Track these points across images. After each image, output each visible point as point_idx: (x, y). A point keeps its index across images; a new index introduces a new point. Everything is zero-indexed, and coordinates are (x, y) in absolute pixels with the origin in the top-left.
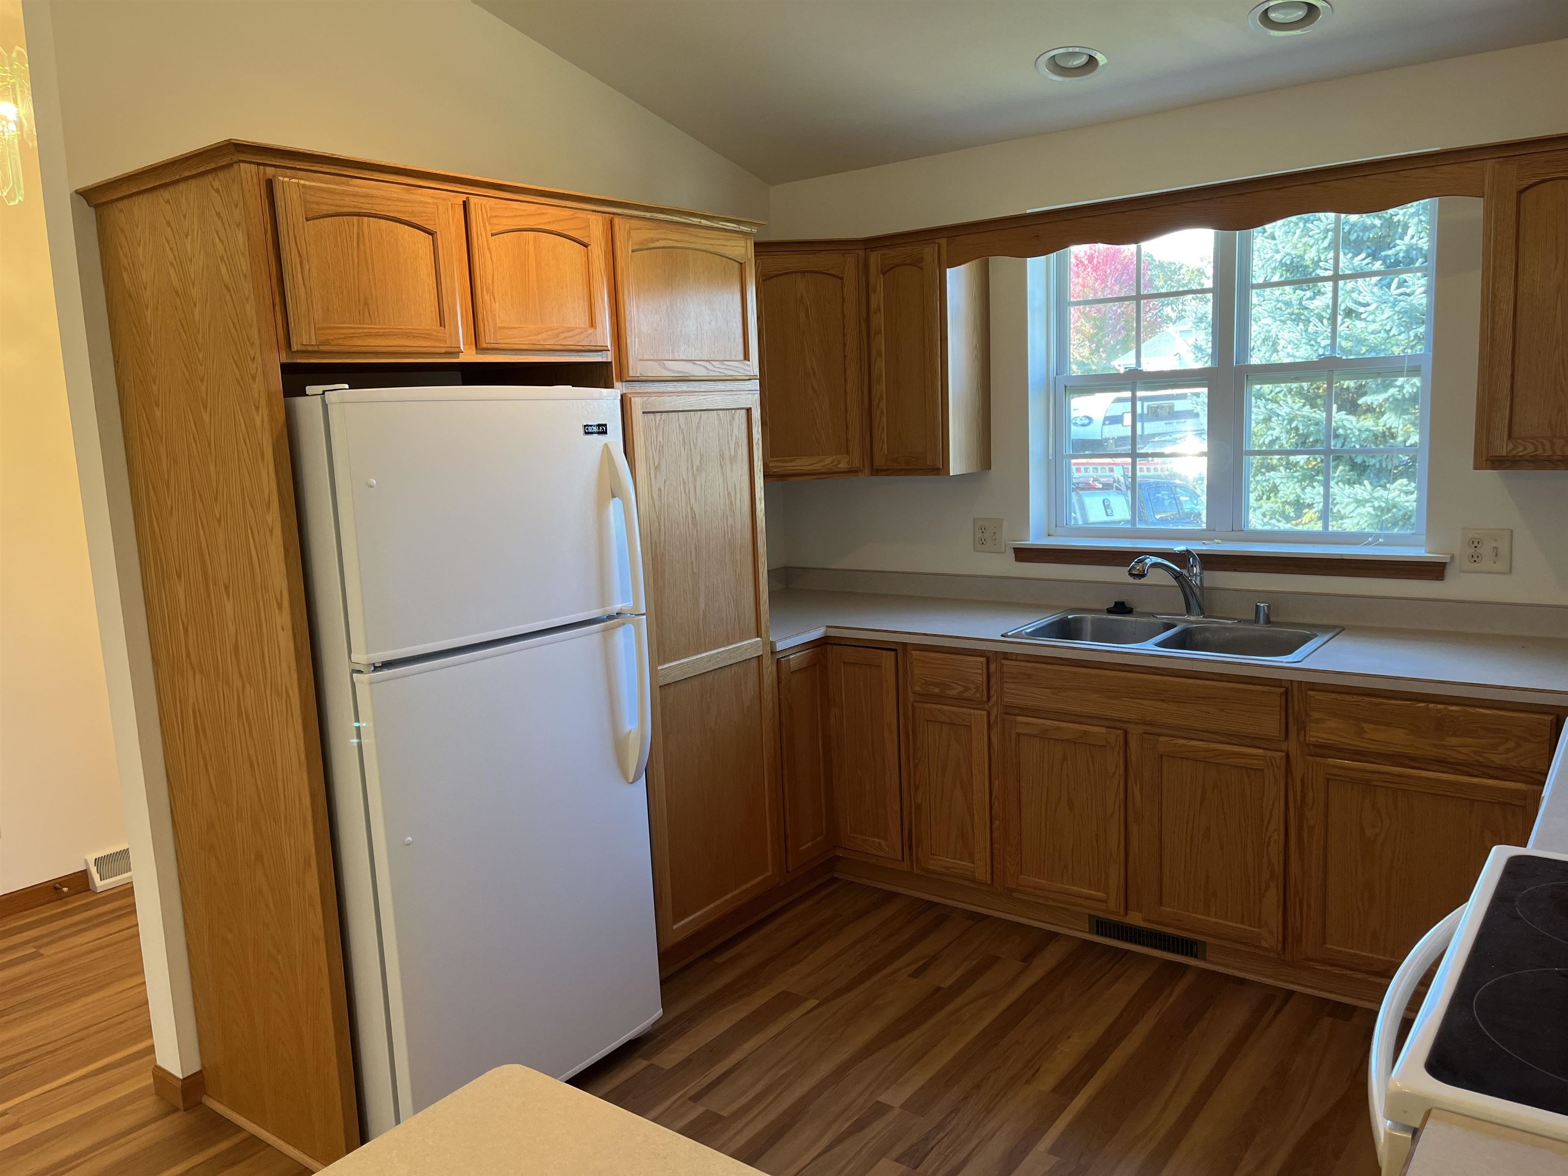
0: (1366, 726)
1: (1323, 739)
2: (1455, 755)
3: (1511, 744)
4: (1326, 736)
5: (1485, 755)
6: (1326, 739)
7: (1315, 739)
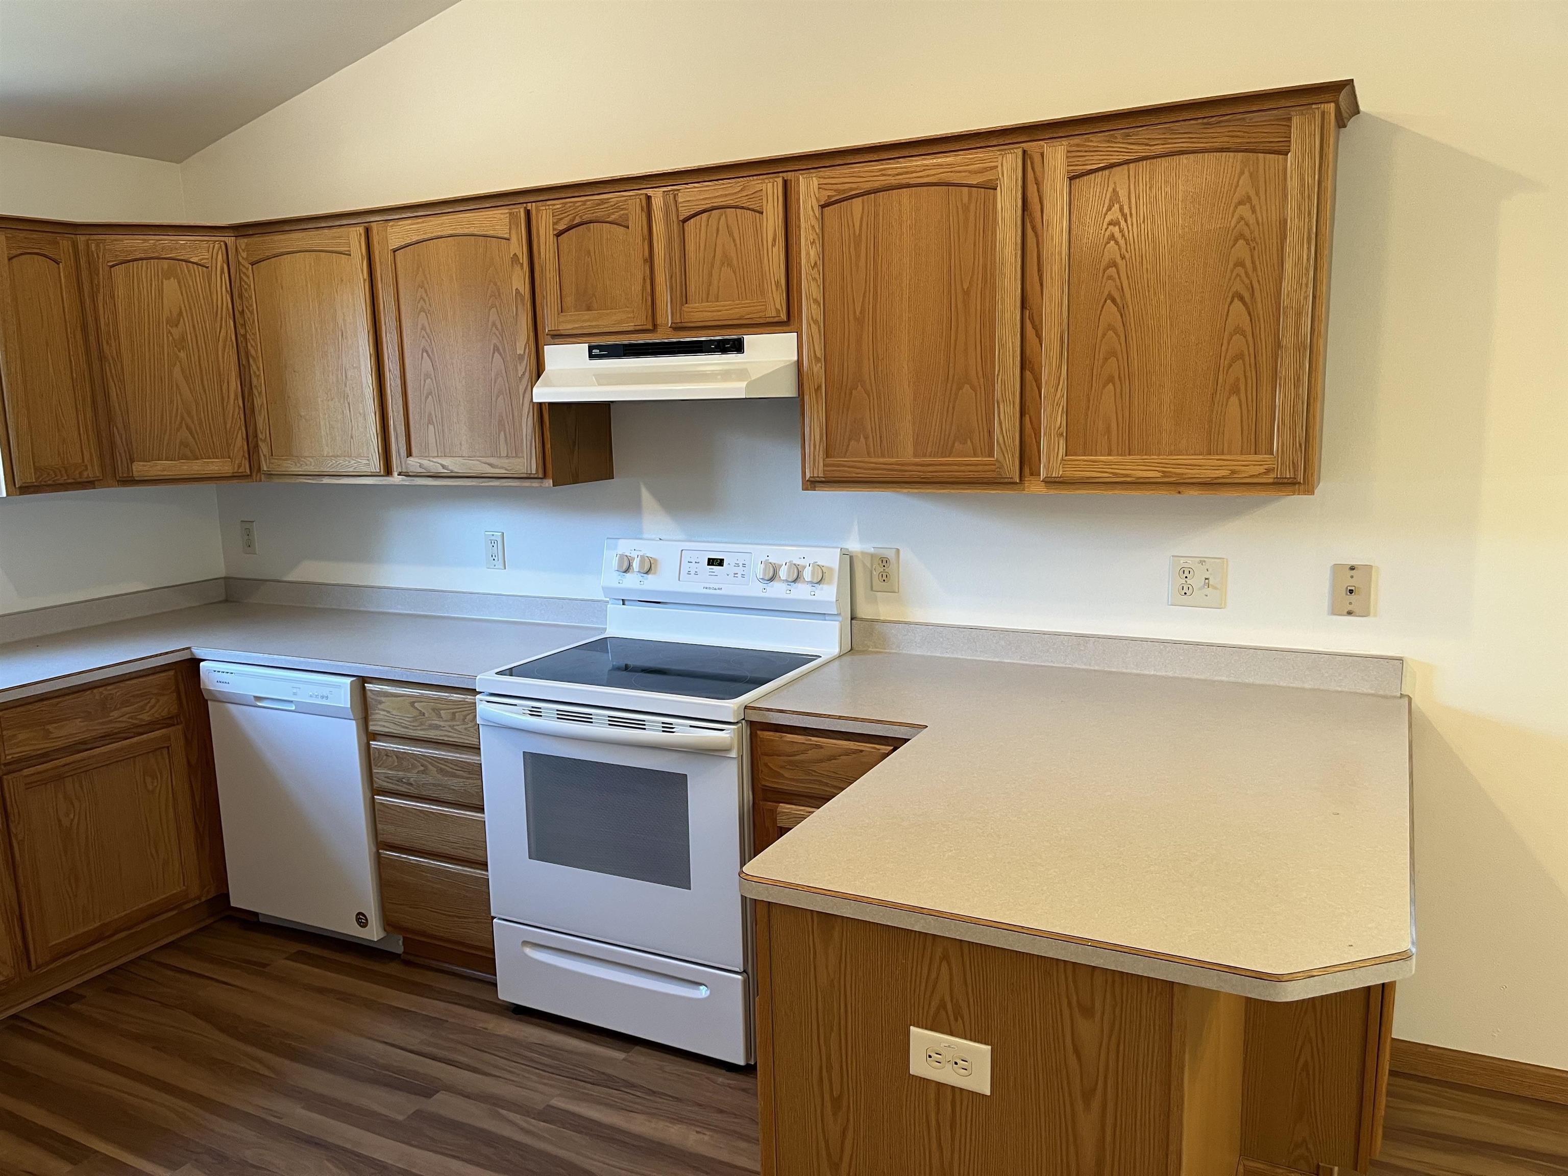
0: (50, 727)
1: (18, 753)
2: (118, 725)
3: (153, 701)
4: (19, 750)
5: (138, 717)
6: (21, 752)
7: (10, 757)
